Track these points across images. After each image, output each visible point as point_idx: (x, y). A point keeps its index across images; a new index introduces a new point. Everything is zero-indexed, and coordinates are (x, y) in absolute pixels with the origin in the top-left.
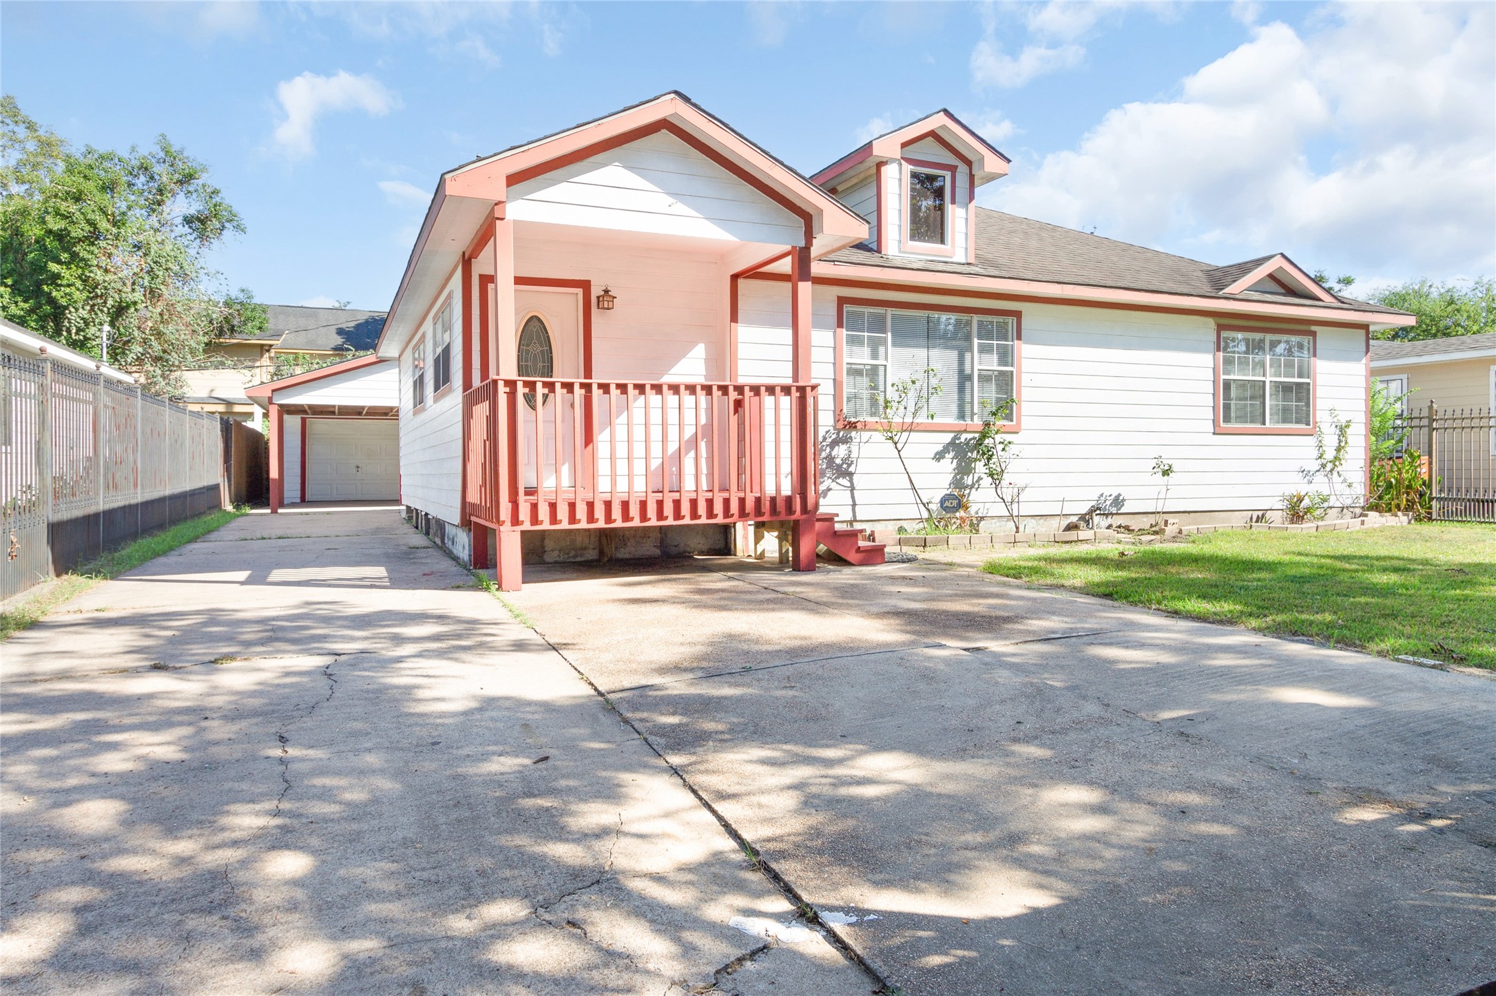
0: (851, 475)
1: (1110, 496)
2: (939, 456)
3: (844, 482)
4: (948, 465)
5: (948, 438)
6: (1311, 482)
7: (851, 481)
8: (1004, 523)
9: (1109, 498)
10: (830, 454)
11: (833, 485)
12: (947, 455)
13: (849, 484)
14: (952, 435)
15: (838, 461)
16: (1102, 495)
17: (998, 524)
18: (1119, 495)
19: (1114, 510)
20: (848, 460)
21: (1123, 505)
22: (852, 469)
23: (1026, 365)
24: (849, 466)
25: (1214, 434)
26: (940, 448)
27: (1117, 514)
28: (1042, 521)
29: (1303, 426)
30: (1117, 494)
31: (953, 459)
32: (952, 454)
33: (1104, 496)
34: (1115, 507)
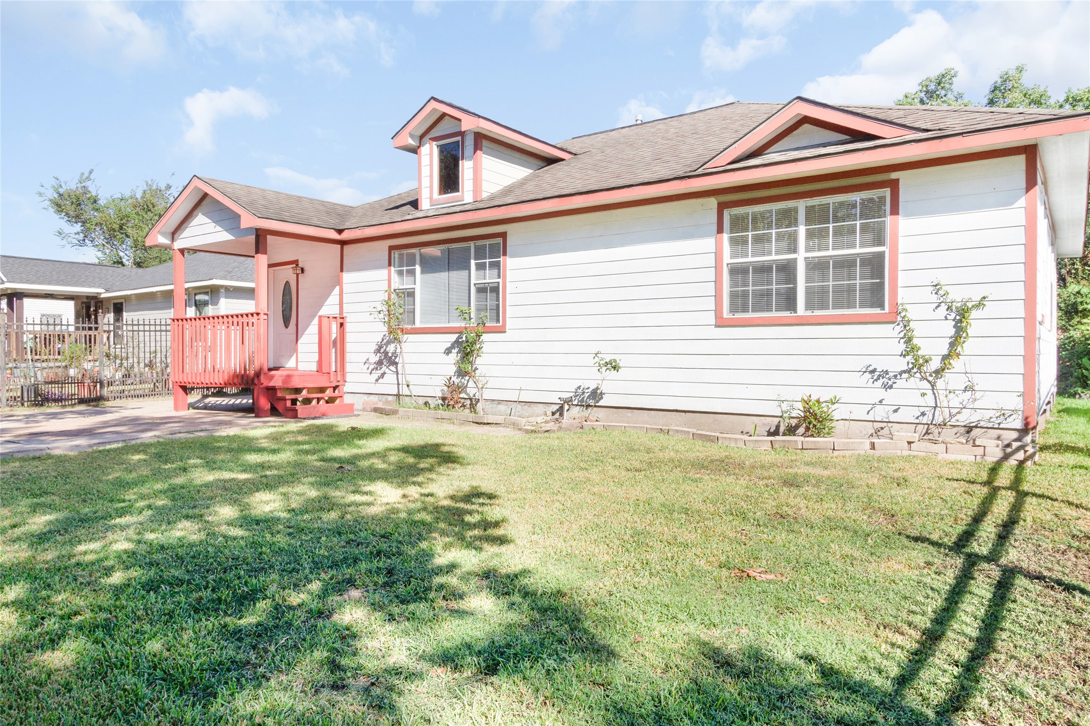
0: (397, 364)
1: (588, 388)
2: (448, 351)
3: (393, 368)
4: (454, 356)
5: (453, 337)
6: (891, 387)
7: (397, 368)
8: (495, 405)
9: (587, 391)
10: (385, 350)
11: (387, 370)
12: (453, 351)
13: (395, 370)
14: (457, 335)
15: (390, 355)
16: (579, 388)
17: (491, 406)
18: (597, 388)
19: (592, 402)
20: (395, 354)
21: (602, 398)
22: (397, 360)
23: (510, 275)
24: (396, 357)
25: (717, 326)
26: (449, 345)
27: (595, 406)
28: (526, 407)
29: (877, 311)
30: (595, 387)
31: (457, 353)
32: (457, 350)
33: (582, 388)
34: (592, 399)
